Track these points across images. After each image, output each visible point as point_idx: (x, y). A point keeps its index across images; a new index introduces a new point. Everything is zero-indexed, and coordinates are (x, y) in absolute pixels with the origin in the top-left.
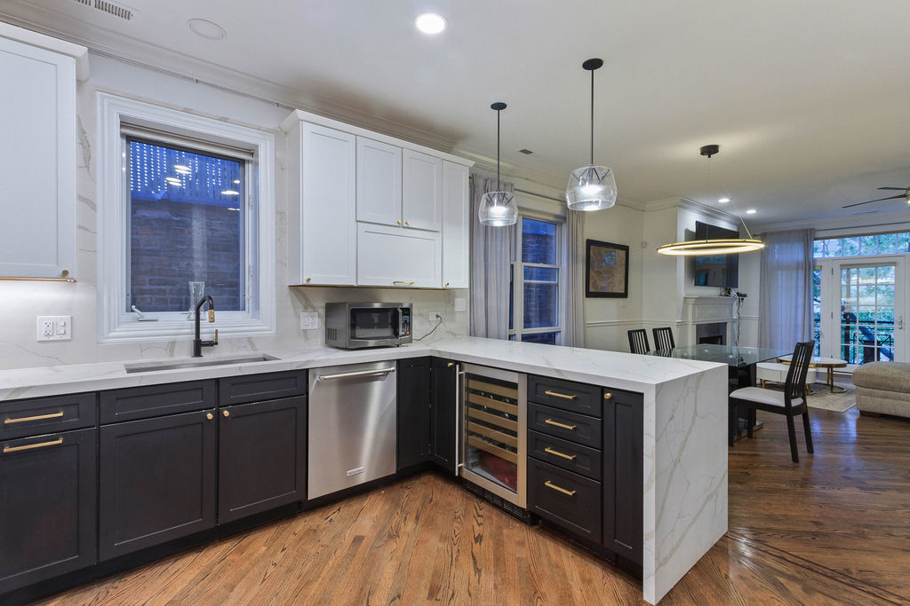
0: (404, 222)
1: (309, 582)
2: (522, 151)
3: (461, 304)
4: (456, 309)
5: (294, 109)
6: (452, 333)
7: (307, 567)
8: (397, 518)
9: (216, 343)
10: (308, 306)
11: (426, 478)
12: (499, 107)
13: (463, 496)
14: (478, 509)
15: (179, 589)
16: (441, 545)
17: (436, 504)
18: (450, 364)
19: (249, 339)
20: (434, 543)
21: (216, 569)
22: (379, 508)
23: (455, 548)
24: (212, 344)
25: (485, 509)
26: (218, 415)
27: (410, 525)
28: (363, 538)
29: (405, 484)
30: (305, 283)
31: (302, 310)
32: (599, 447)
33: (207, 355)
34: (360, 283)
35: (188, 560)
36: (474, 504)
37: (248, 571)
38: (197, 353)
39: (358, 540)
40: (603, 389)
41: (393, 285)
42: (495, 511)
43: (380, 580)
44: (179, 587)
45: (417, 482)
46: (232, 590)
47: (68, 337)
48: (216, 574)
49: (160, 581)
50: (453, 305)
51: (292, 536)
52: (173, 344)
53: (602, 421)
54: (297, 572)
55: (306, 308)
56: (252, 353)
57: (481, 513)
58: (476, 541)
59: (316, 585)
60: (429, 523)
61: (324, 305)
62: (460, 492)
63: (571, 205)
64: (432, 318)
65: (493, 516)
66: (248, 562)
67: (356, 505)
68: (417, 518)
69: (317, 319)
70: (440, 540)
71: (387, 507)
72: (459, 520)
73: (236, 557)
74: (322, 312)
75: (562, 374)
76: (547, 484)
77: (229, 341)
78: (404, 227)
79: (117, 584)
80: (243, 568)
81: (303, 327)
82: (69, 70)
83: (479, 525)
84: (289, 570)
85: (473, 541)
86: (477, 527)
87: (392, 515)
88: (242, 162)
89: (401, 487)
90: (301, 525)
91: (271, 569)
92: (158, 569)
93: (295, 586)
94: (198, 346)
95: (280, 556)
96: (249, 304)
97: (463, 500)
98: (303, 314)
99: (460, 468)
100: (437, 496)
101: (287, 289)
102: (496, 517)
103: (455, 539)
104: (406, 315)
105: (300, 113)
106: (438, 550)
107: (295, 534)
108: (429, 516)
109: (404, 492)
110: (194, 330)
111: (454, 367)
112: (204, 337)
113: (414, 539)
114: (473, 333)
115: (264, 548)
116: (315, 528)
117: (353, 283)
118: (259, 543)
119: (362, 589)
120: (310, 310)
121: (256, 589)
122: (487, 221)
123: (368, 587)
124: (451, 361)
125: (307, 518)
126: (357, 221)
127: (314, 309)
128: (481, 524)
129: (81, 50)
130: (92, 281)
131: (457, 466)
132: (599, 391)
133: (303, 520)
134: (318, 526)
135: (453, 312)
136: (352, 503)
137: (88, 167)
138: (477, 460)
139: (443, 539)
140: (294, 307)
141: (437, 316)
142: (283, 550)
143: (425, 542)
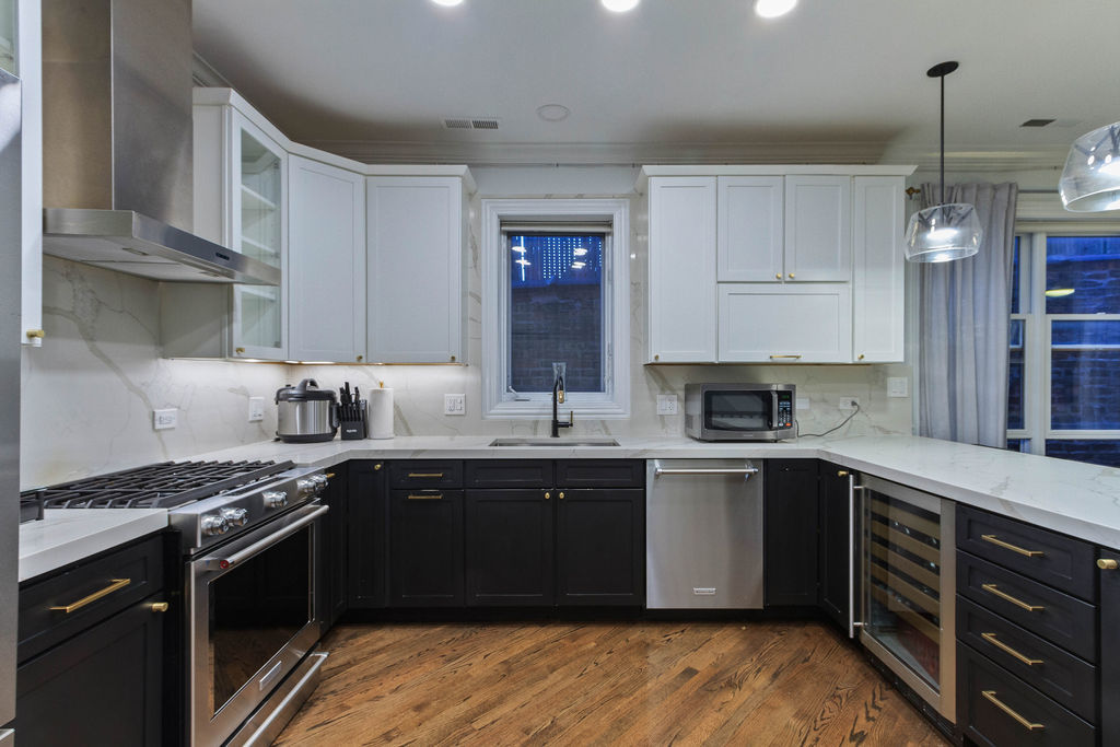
0: (787, 275)
1: (620, 696)
2: (1026, 124)
3: (897, 387)
4: (890, 394)
5: (641, 165)
6: (880, 429)
7: (624, 680)
8: (747, 666)
9: (572, 425)
10: (665, 387)
11: (812, 630)
12: (942, 70)
13: (860, 670)
14: (878, 696)
15: (515, 653)
16: (793, 722)
17: (811, 667)
18: (842, 473)
19: (603, 422)
20: (786, 714)
21: (547, 647)
22: (732, 645)
23: (813, 734)
24: (567, 425)
25: (890, 702)
26: (555, 495)
27: (762, 681)
28: (696, 672)
29: (778, 628)
30: (653, 361)
31: (659, 391)
32: (1091, 656)
33: (563, 437)
34: (723, 359)
35: (530, 630)
36: (872, 690)
37: (571, 660)
38: (555, 434)
39: (690, 672)
40: (1099, 551)
41: (769, 361)
42: (907, 710)
43: (695, 728)
44: (517, 650)
45: (798, 630)
46: (552, 673)
47: (463, 412)
48: (545, 652)
49: (505, 641)
50: (884, 388)
51: (623, 642)
52: (536, 423)
53: (1098, 611)
54: (612, 680)
55: (663, 390)
56: (606, 437)
57: (880, 703)
58: (853, 738)
59: (625, 702)
60: (790, 689)
61: (683, 386)
62: (858, 664)
63: (1072, 205)
64: (845, 405)
65: (900, 717)
66: (574, 652)
67: (703, 633)
68: (776, 675)
69: (676, 403)
70: (796, 715)
71: (741, 648)
72: (837, 700)
73: (567, 643)
74: (682, 394)
75: (1013, 510)
76: (988, 694)
77: (585, 423)
78: (786, 282)
79: (478, 630)
80: (569, 655)
81: (660, 412)
82: (455, 188)
83: (868, 719)
84: (607, 675)
85: (848, 736)
86: (862, 721)
87: (744, 659)
88: (602, 236)
89: (770, 630)
90: (636, 634)
91: (592, 667)
92: (508, 630)
93: (605, 693)
94: (557, 427)
95: (604, 657)
96: (608, 386)
97: (857, 676)
98: (659, 397)
99: (857, 629)
100: (818, 658)
101: (641, 369)
102: (903, 719)
103: (819, 723)
104: (786, 400)
105: (647, 169)
106: (787, 726)
107: (627, 641)
108: (794, 678)
109: (773, 638)
110: (552, 411)
111: (847, 477)
112: (562, 418)
113: (760, 698)
114: (926, 432)
115: (593, 644)
116: (649, 641)
117: (712, 359)
118: (591, 638)
119: (670, 729)
120: (668, 392)
121: (571, 680)
122: (923, 256)
123: (677, 730)
124: (844, 468)
125: (646, 629)
126: (719, 282)
127: (673, 391)
128: (873, 719)
129: (462, 169)
130: (479, 366)
131: (852, 623)
132: (1090, 552)
133: (641, 629)
134: (653, 641)
135: (885, 399)
136: (701, 629)
137: (475, 266)
138: (889, 624)
139: (801, 715)
140: (650, 389)
141: (854, 404)
142: (610, 652)
143: (773, 708)
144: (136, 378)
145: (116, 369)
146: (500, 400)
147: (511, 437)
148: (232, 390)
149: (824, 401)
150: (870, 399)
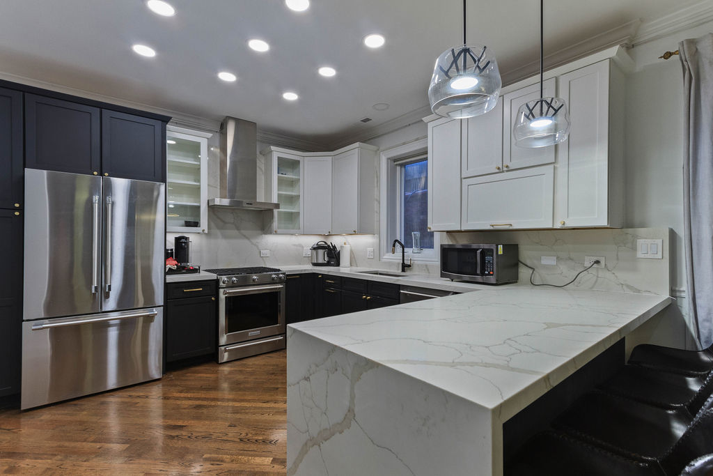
4: (640, 255)
9: (411, 266)
24: (409, 266)
33: (407, 273)
38: (403, 270)
77: (417, 265)
130: (379, 235)
144: (254, 241)
145: (247, 238)
146: (387, 252)
147: (388, 270)
148: (294, 245)
149: (571, 259)
150: (618, 259)
